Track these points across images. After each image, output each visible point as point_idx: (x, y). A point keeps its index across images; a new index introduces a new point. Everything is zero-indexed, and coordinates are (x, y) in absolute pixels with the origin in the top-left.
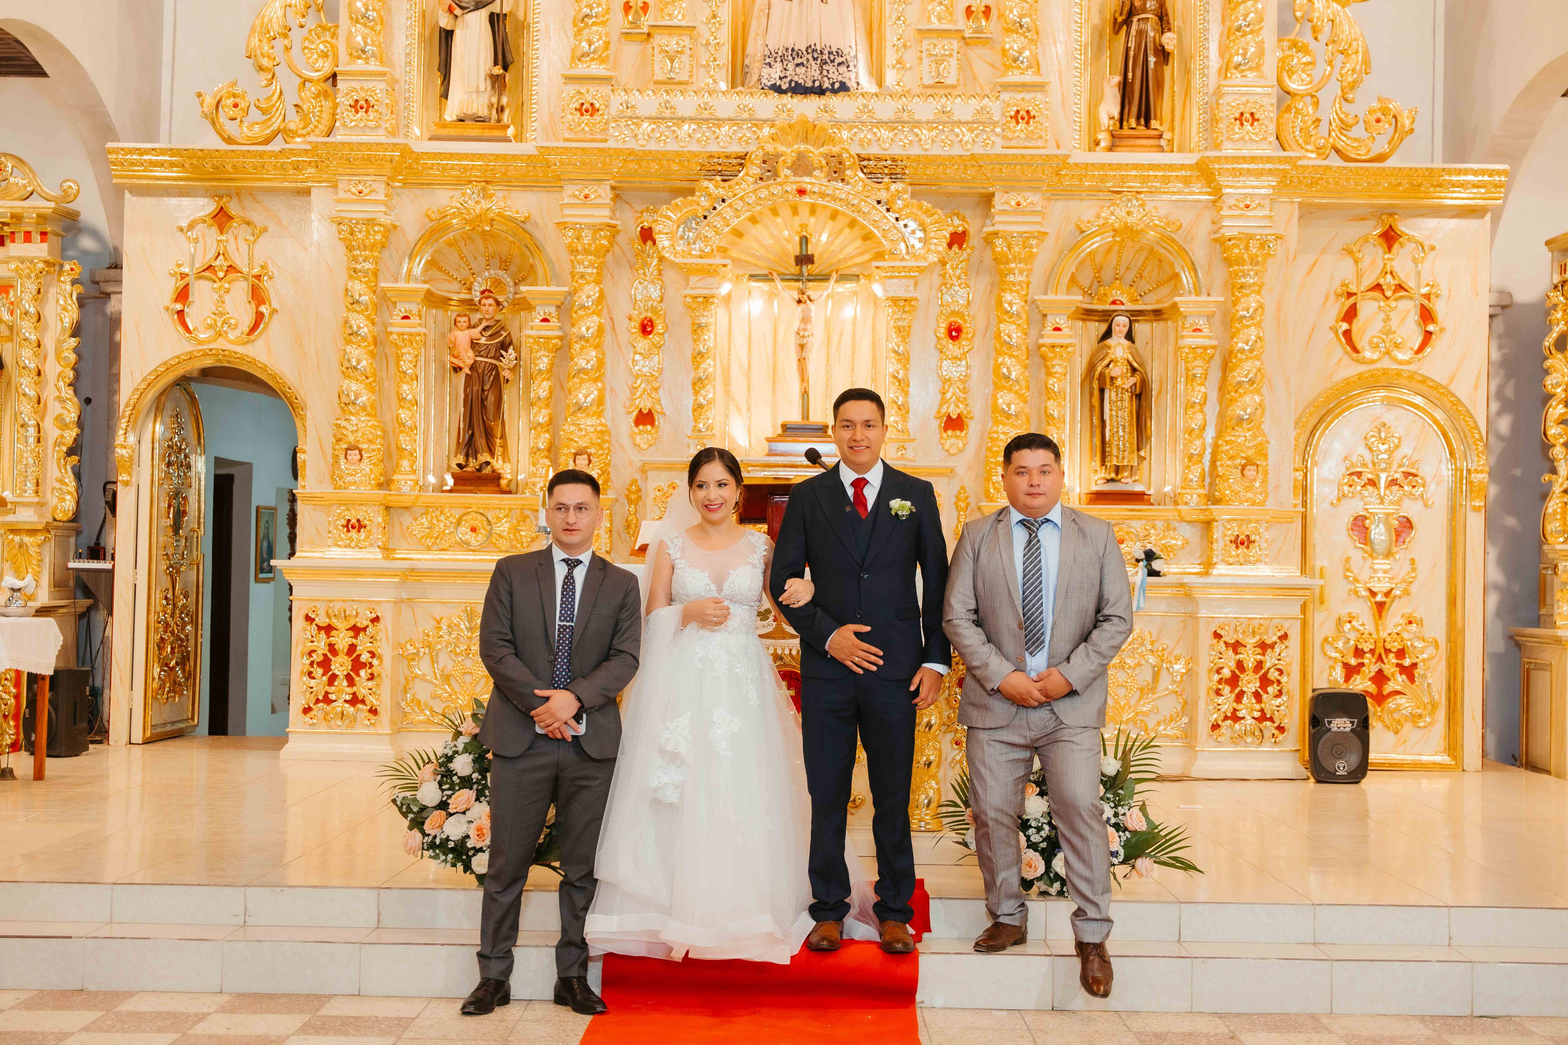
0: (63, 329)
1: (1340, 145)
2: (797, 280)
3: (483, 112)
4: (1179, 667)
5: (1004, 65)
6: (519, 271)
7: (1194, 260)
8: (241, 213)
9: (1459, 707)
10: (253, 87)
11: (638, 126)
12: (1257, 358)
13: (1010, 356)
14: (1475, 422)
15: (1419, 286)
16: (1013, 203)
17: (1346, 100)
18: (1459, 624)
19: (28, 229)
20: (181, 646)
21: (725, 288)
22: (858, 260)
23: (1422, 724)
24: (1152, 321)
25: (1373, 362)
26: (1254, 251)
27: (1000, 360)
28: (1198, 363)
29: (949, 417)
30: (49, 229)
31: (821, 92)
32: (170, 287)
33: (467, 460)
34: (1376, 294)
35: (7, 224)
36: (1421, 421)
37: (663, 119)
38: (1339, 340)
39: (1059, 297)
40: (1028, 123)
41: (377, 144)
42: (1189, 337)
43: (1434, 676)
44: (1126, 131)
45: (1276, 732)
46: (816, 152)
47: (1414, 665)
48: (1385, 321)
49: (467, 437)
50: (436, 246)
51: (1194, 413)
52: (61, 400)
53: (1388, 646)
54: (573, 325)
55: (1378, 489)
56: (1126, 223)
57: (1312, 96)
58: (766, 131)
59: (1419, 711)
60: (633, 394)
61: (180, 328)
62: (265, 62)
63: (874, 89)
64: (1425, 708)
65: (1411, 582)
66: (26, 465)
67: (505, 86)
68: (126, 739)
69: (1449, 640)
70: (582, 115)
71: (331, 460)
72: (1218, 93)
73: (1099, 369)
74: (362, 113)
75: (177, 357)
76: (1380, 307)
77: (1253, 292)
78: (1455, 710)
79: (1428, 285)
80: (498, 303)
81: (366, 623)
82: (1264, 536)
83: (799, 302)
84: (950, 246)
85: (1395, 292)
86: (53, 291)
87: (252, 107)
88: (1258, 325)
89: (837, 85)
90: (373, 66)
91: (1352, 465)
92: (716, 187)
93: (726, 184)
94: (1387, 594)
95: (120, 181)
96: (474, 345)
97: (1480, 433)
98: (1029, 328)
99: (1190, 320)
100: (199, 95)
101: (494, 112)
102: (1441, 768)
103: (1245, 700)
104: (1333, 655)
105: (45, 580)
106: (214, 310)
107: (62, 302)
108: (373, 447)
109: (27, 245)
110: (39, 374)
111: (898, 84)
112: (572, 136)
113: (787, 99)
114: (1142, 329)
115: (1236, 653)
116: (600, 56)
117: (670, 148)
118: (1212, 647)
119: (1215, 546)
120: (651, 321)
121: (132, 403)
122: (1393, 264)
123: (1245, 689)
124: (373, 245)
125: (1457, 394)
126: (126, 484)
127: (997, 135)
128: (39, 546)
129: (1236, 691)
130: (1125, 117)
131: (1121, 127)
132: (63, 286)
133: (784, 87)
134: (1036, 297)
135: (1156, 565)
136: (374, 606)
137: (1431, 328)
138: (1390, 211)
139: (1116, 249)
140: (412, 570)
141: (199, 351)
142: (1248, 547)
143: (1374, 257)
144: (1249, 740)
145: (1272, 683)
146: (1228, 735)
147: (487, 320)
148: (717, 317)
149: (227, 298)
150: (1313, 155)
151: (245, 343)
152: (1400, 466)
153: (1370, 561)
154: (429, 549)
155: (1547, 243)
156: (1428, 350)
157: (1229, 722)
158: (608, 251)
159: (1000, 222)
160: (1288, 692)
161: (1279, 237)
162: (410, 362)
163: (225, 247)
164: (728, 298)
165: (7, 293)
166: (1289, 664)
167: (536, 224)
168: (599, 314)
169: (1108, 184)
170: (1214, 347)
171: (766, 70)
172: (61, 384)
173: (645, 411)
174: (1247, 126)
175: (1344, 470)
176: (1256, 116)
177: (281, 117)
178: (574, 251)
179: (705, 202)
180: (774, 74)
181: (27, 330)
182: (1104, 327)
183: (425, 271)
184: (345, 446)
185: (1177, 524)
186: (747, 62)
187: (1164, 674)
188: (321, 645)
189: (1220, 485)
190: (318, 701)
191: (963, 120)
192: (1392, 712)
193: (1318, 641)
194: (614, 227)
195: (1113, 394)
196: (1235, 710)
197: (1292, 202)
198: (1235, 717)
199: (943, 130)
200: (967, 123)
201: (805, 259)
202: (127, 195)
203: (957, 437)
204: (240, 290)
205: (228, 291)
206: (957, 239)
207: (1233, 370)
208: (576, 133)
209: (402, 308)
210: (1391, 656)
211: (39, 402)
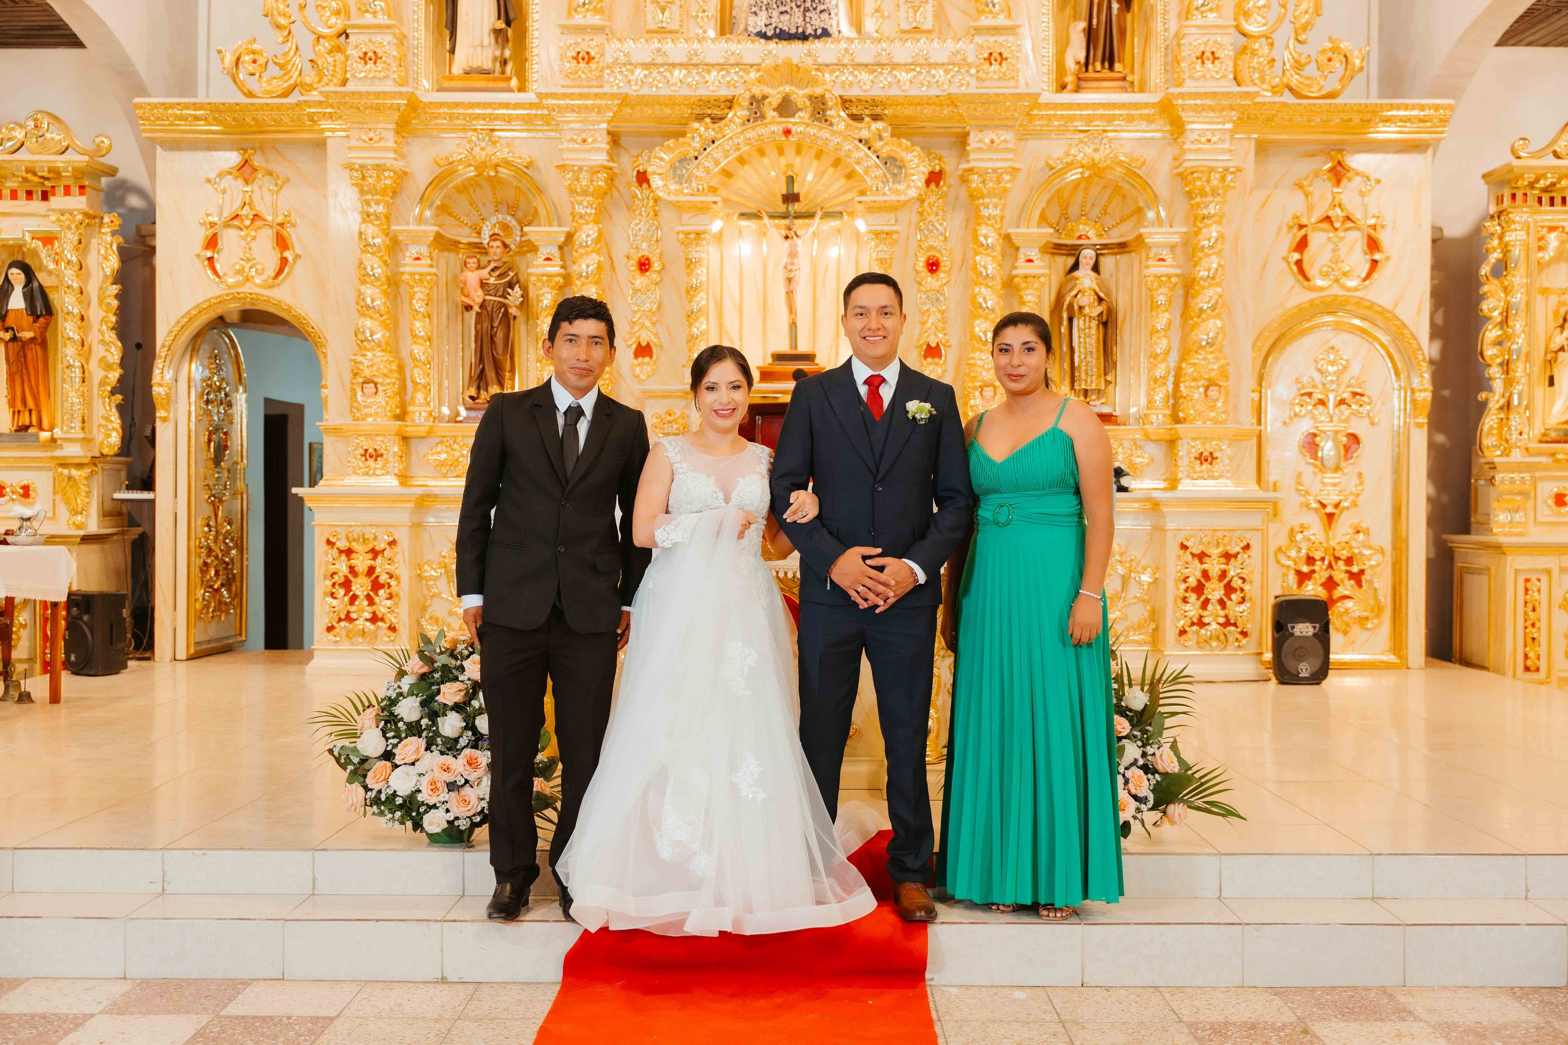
0: (106, 276)
1: (1294, 83)
2: (785, 218)
3: (488, 65)
4: (1146, 578)
5: (977, 10)
6: (525, 216)
7: (1157, 192)
8: (264, 165)
9: (1404, 610)
10: (269, 43)
11: (633, 73)
12: (1218, 285)
13: (987, 286)
14: (1418, 344)
15: (1366, 217)
16: (987, 141)
17: (1299, 41)
18: (1404, 533)
19: (67, 183)
20: (226, 569)
21: (717, 226)
22: (842, 199)
23: (1370, 626)
24: (1116, 254)
25: (1322, 289)
26: (1215, 183)
27: (977, 290)
28: (1164, 290)
29: (928, 345)
30: (86, 183)
31: (804, 37)
32: (201, 235)
33: (479, 393)
34: (1326, 225)
35: (48, 179)
36: (1367, 344)
37: (655, 65)
38: (1292, 269)
39: (1031, 230)
40: (1000, 64)
41: (384, 93)
42: (1154, 266)
43: (1381, 582)
44: (1091, 74)
45: (1239, 636)
46: (801, 93)
47: (1362, 572)
48: (1334, 251)
49: (478, 371)
50: (445, 190)
51: (1159, 338)
52: (102, 342)
53: (1337, 555)
54: (574, 263)
55: (1328, 408)
56: (1093, 160)
57: (1267, 38)
58: (753, 75)
59: (1366, 614)
60: (632, 328)
61: (209, 272)
62: (282, 21)
63: (854, 35)
64: (1373, 611)
65: (1358, 495)
66: (72, 403)
67: (507, 40)
68: (169, 655)
69: (1394, 548)
70: (578, 62)
71: (349, 394)
72: (1178, 37)
73: (1068, 299)
74: (371, 64)
75: (208, 300)
76: (1329, 238)
77: (1214, 222)
78: (1400, 612)
79: (1373, 217)
80: (505, 246)
81: (383, 546)
82: (1224, 452)
83: (787, 237)
84: (928, 183)
85: (1343, 223)
86: (94, 242)
87: (270, 63)
88: (1219, 254)
89: (819, 32)
90: (382, 19)
91: (1303, 387)
92: (707, 129)
93: (716, 126)
94: (1337, 506)
95: (149, 135)
96: (483, 285)
97: (1423, 354)
98: (1003, 260)
99: (1154, 251)
100: (220, 52)
101: (498, 65)
102: (1387, 666)
103: (1210, 607)
104: (1290, 563)
105: (94, 511)
106: (242, 256)
107: (102, 252)
108: (388, 381)
109: (67, 198)
110: (82, 319)
111: (877, 31)
112: (570, 84)
113: (772, 45)
114: (1107, 262)
115: (1202, 563)
116: (595, 8)
117: (662, 92)
118: (1179, 558)
119: (1180, 463)
120: (648, 259)
121: (167, 344)
122: (1342, 196)
123: (1210, 597)
124: (384, 190)
125: (1402, 318)
126: (165, 419)
127: (972, 75)
128: (86, 478)
129: (1202, 599)
130: (1091, 60)
131: (1087, 70)
132: (104, 237)
133: (769, 34)
134: (1010, 231)
135: (1124, 481)
136: (391, 530)
137: (1377, 257)
138: (1338, 147)
139: (1083, 185)
140: (428, 496)
141: (228, 295)
142: (1211, 463)
143: (1323, 191)
144: (1214, 644)
145: (1234, 590)
146: (1195, 639)
147: (495, 261)
148: (709, 253)
149: (254, 245)
150: (1269, 94)
151: (271, 287)
152: (1348, 386)
153: (1320, 475)
154: (445, 476)
155: (1484, 176)
156: (1375, 275)
157: (1195, 628)
158: (606, 194)
159: (975, 160)
160: (1250, 599)
161: (1239, 170)
162: (423, 300)
163: (250, 197)
164: (719, 237)
165: (52, 244)
166: (1252, 573)
167: (539, 170)
168: (598, 253)
169: (1075, 123)
170: (1178, 276)
171: (752, 19)
172: (104, 327)
173: (644, 344)
174: (1208, 64)
175: (1295, 392)
176: (1216, 55)
177: (297, 73)
178: (572, 191)
179: (697, 144)
180: (759, 22)
181: (70, 277)
182: (1071, 261)
183: (436, 216)
184: (361, 380)
185: (1142, 443)
186: (734, 13)
187: (1132, 583)
188: (342, 567)
189: (1184, 404)
190: (340, 620)
191: (940, 62)
192: (1341, 615)
193: (1272, 551)
194: (611, 169)
195: (1081, 322)
196: (1201, 616)
197: (1249, 138)
198: (1201, 624)
199: (920, 73)
200: (943, 64)
201: (791, 198)
202: (159, 150)
203: (937, 364)
204: (265, 239)
205: (254, 238)
206: (934, 178)
207: (1194, 297)
208: (573, 80)
209: (413, 251)
210: (1341, 563)
211: (83, 345)
